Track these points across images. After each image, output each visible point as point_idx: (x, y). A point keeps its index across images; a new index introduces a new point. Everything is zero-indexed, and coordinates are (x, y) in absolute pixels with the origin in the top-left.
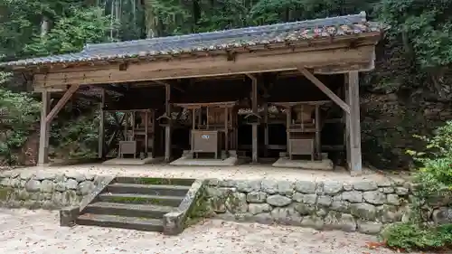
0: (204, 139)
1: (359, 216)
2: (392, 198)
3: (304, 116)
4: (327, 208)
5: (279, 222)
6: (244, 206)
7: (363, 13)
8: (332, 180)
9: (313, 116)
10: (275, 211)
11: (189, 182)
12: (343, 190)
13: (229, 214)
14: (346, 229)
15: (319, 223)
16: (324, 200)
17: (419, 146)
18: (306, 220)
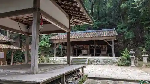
0: (85, 52)
1: (114, 63)
2: (119, 60)
3: (104, 47)
4: (109, 62)
5: (102, 64)
6: (96, 62)
7: (114, 29)
8: (110, 58)
9: (106, 47)
10: (101, 63)
11: (87, 59)
12: (112, 59)
13: (93, 64)
14: (112, 65)
15: (108, 64)
16: (109, 61)
17: (123, 52)
18: (106, 64)
